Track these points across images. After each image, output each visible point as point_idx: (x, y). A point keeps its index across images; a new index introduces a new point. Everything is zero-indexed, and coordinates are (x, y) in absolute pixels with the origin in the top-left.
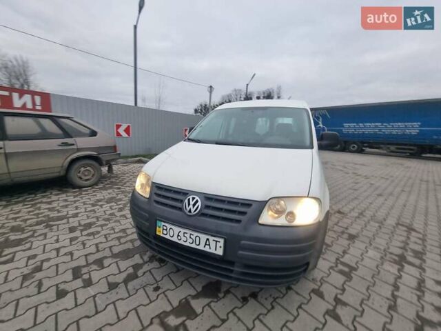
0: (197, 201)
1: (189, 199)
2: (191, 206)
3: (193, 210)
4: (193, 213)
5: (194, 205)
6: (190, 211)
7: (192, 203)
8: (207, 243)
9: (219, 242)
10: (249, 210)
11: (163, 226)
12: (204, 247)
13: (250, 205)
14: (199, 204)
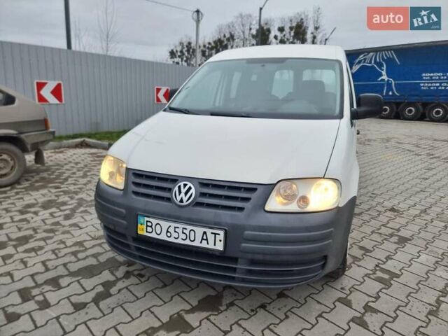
0: (190, 188)
1: (179, 187)
2: (182, 195)
3: (185, 199)
4: (185, 203)
5: (186, 193)
6: (181, 201)
7: (183, 191)
8: (204, 238)
9: (219, 234)
10: (254, 196)
11: (147, 221)
12: (201, 242)
13: (254, 190)
14: (193, 191)
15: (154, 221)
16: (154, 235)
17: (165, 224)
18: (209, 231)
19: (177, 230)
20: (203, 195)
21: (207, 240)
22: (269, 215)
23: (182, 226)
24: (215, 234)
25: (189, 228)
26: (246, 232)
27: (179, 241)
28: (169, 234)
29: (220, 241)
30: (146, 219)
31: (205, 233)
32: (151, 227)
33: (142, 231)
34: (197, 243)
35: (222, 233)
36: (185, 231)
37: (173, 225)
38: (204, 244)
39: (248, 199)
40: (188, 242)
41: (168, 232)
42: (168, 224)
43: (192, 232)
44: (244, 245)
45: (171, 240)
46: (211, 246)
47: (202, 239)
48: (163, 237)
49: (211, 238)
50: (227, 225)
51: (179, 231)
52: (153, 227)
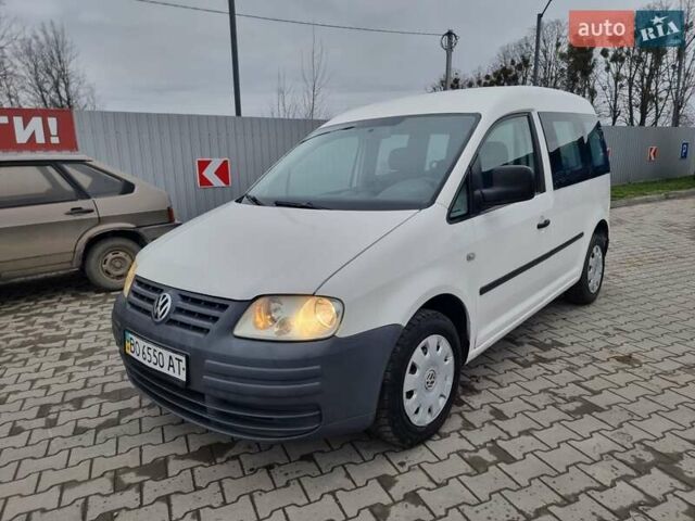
1: (159, 299)
2: (159, 309)
3: (160, 314)
4: (159, 320)
5: (163, 306)
6: (157, 316)
7: (161, 303)
9: (181, 361)
10: (223, 315)
11: (131, 338)
12: (168, 369)
13: (223, 307)
14: (169, 305)
15: (136, 339)
16: (135, 355)
17: (142, 344)
18: (174, 356)
19: (149, 351)
20: (179, 310)
21: (173, 366)
23: (153, 347)
24: (179, 360)
25: (159, 350)
26: (207, 361)
27: (151, 365)
28: (144, 356)
29: (183, 369)
30: (131, 335)
31: (171, 358)
32: (133, 345)
33: (129, 348)
34: (165, 370)
36: (156, 354)
37: (148, 345)
38: (171, 373)
39: (215, 319)
40: (157, 368)
41: (143, 352)
42: (144, 343)
43: (161, 356)
44: (205, 377)
45: (147, 363)
46: (176, 375)
47: (170, 365)
48: (140, 358)
49: (176, 364)
50: (190, 349)
51: (151, 352)
52: (135, 346)
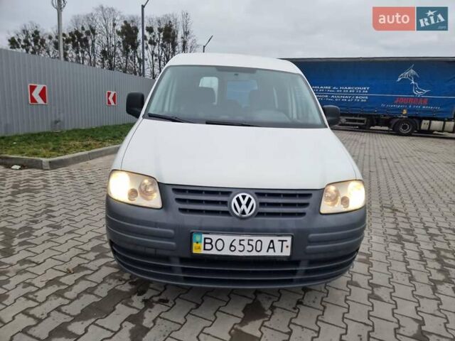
0: (250, 200)
1: (238, 199)
2: (244, 207)
3: (247, 211)
4: (248, 214)
5: (247, 205)
6: (243, 212)
7: (244, 202)
8: (271, 246)
9: (286, 241)
10: (311, 201)
11: (205, 239)
12: (268, 251)
13: (309, 195)
14: (253, 201)
15: (215, 237)
16: (214, 252)
17: (228, 239)
18: (276, 239)
19: (242, 242)
20: (262, 204)
21: (273, 248)
22: (324, 217)
23: (246, 238)
24: (282, 241)
25: (255, 238)
26: (311, 235)
27: (245, 254)
28: (233, 249)
29: (287, 247)
30: (204, 236)
31: (272, 241)
32: (211, 243)
33: (198, 249)
34: (263, 253)
35: (289, 239)
36: (250, 242)
37: (238, 238)
38: (271, 253)
39: (306, 205)
40: (254, 253)
41: (231, 246)
42: (232, 238)
43: (259, 243)
44: (309, 247)
45: (236, 253)
46: (278, 253)
47: (269, 248)
48: (226, 252)
49: (278, 245)
50: (293, 230)
51: (245, 243)
52: (213, 243)
